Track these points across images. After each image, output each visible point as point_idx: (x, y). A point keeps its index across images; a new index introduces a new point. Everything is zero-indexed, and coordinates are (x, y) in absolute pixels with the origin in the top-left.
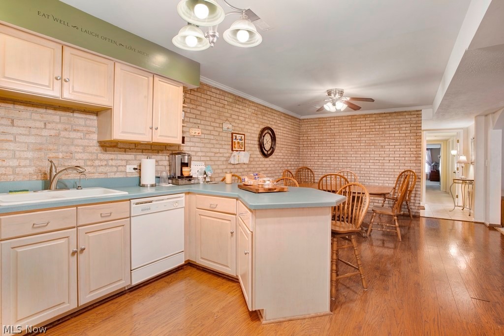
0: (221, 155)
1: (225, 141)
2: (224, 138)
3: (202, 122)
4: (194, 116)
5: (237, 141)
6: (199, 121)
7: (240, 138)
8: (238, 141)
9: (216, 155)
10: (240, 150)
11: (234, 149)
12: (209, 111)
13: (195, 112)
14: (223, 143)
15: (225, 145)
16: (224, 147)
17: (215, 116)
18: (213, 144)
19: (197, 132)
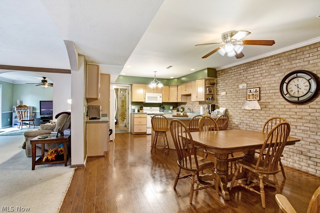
0: (238, 104)
1: (242, 95)
2: (241, 94)
3: (227, 88)
4: (223, 86)
5: (251, 94)
6: (225, 88)
7: (255, 91)
8: (253, 93)
9: (235, 104)
10: (255, 99)
11: (248, 100)
12: (230, 81)
13: (224, 84)
14: (240, 96)
15: (241, 97)
16: (241, 99)
17: (234, 82)
18: (233, 98)
19: (224, 93)
